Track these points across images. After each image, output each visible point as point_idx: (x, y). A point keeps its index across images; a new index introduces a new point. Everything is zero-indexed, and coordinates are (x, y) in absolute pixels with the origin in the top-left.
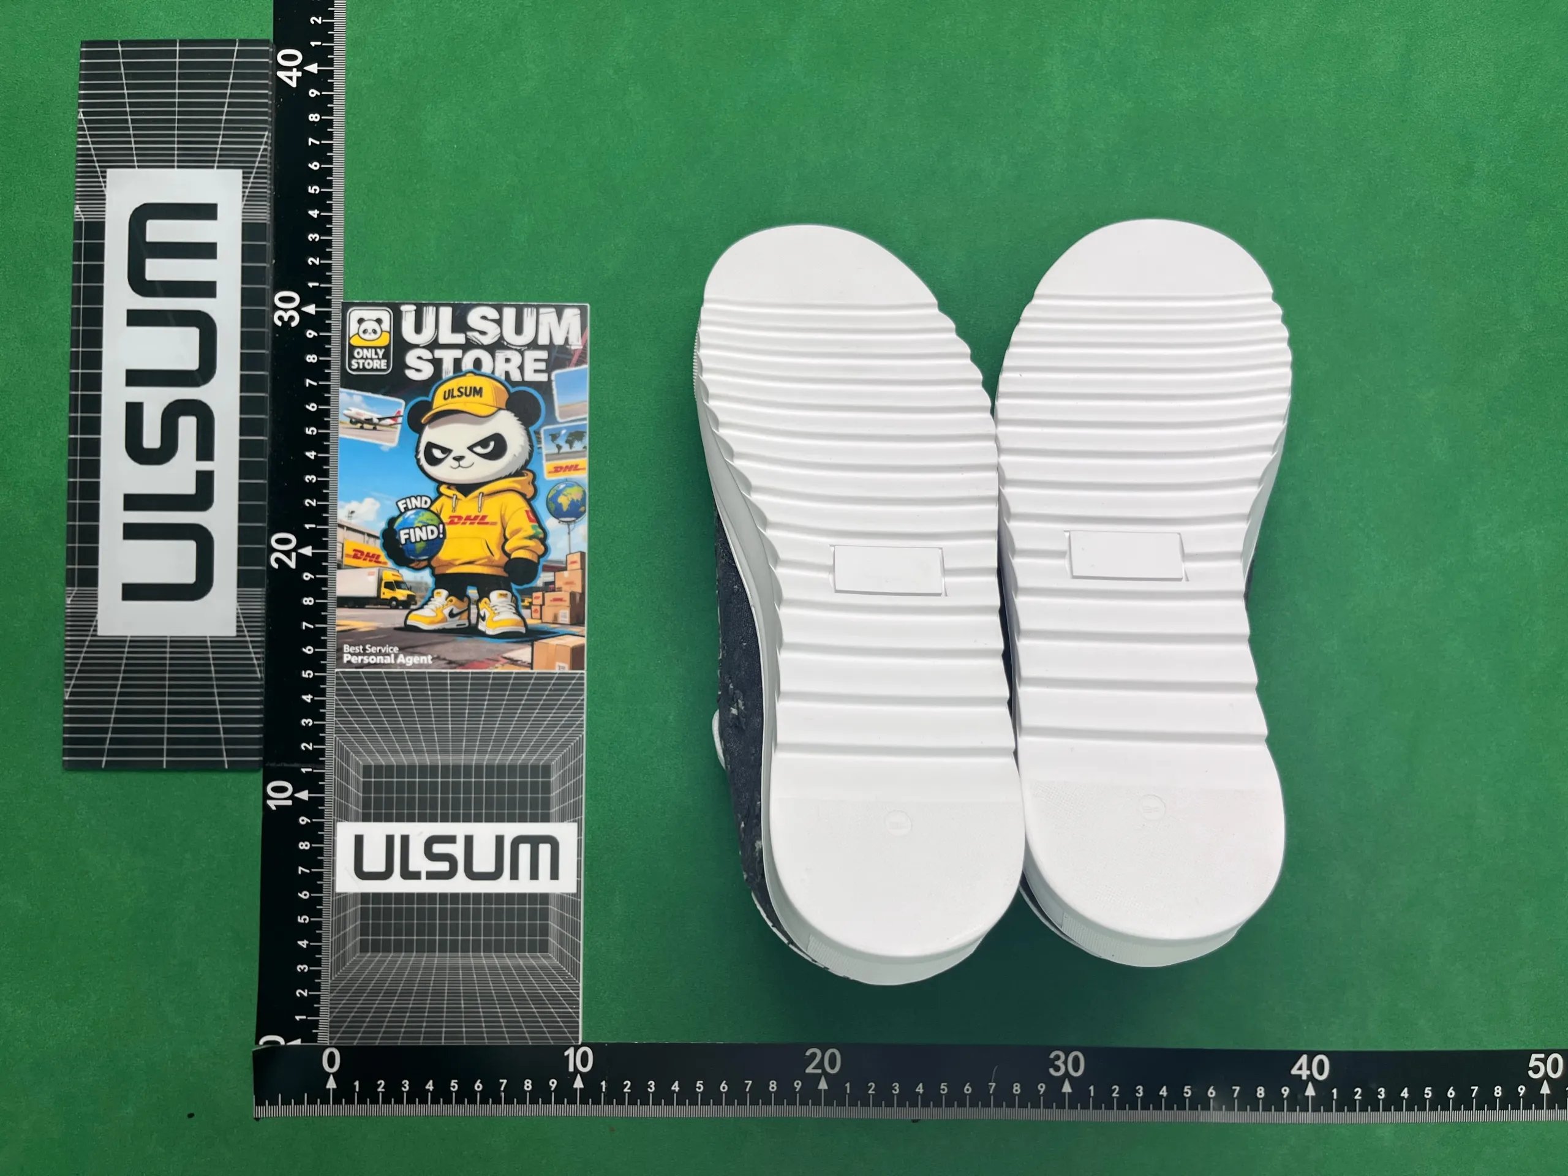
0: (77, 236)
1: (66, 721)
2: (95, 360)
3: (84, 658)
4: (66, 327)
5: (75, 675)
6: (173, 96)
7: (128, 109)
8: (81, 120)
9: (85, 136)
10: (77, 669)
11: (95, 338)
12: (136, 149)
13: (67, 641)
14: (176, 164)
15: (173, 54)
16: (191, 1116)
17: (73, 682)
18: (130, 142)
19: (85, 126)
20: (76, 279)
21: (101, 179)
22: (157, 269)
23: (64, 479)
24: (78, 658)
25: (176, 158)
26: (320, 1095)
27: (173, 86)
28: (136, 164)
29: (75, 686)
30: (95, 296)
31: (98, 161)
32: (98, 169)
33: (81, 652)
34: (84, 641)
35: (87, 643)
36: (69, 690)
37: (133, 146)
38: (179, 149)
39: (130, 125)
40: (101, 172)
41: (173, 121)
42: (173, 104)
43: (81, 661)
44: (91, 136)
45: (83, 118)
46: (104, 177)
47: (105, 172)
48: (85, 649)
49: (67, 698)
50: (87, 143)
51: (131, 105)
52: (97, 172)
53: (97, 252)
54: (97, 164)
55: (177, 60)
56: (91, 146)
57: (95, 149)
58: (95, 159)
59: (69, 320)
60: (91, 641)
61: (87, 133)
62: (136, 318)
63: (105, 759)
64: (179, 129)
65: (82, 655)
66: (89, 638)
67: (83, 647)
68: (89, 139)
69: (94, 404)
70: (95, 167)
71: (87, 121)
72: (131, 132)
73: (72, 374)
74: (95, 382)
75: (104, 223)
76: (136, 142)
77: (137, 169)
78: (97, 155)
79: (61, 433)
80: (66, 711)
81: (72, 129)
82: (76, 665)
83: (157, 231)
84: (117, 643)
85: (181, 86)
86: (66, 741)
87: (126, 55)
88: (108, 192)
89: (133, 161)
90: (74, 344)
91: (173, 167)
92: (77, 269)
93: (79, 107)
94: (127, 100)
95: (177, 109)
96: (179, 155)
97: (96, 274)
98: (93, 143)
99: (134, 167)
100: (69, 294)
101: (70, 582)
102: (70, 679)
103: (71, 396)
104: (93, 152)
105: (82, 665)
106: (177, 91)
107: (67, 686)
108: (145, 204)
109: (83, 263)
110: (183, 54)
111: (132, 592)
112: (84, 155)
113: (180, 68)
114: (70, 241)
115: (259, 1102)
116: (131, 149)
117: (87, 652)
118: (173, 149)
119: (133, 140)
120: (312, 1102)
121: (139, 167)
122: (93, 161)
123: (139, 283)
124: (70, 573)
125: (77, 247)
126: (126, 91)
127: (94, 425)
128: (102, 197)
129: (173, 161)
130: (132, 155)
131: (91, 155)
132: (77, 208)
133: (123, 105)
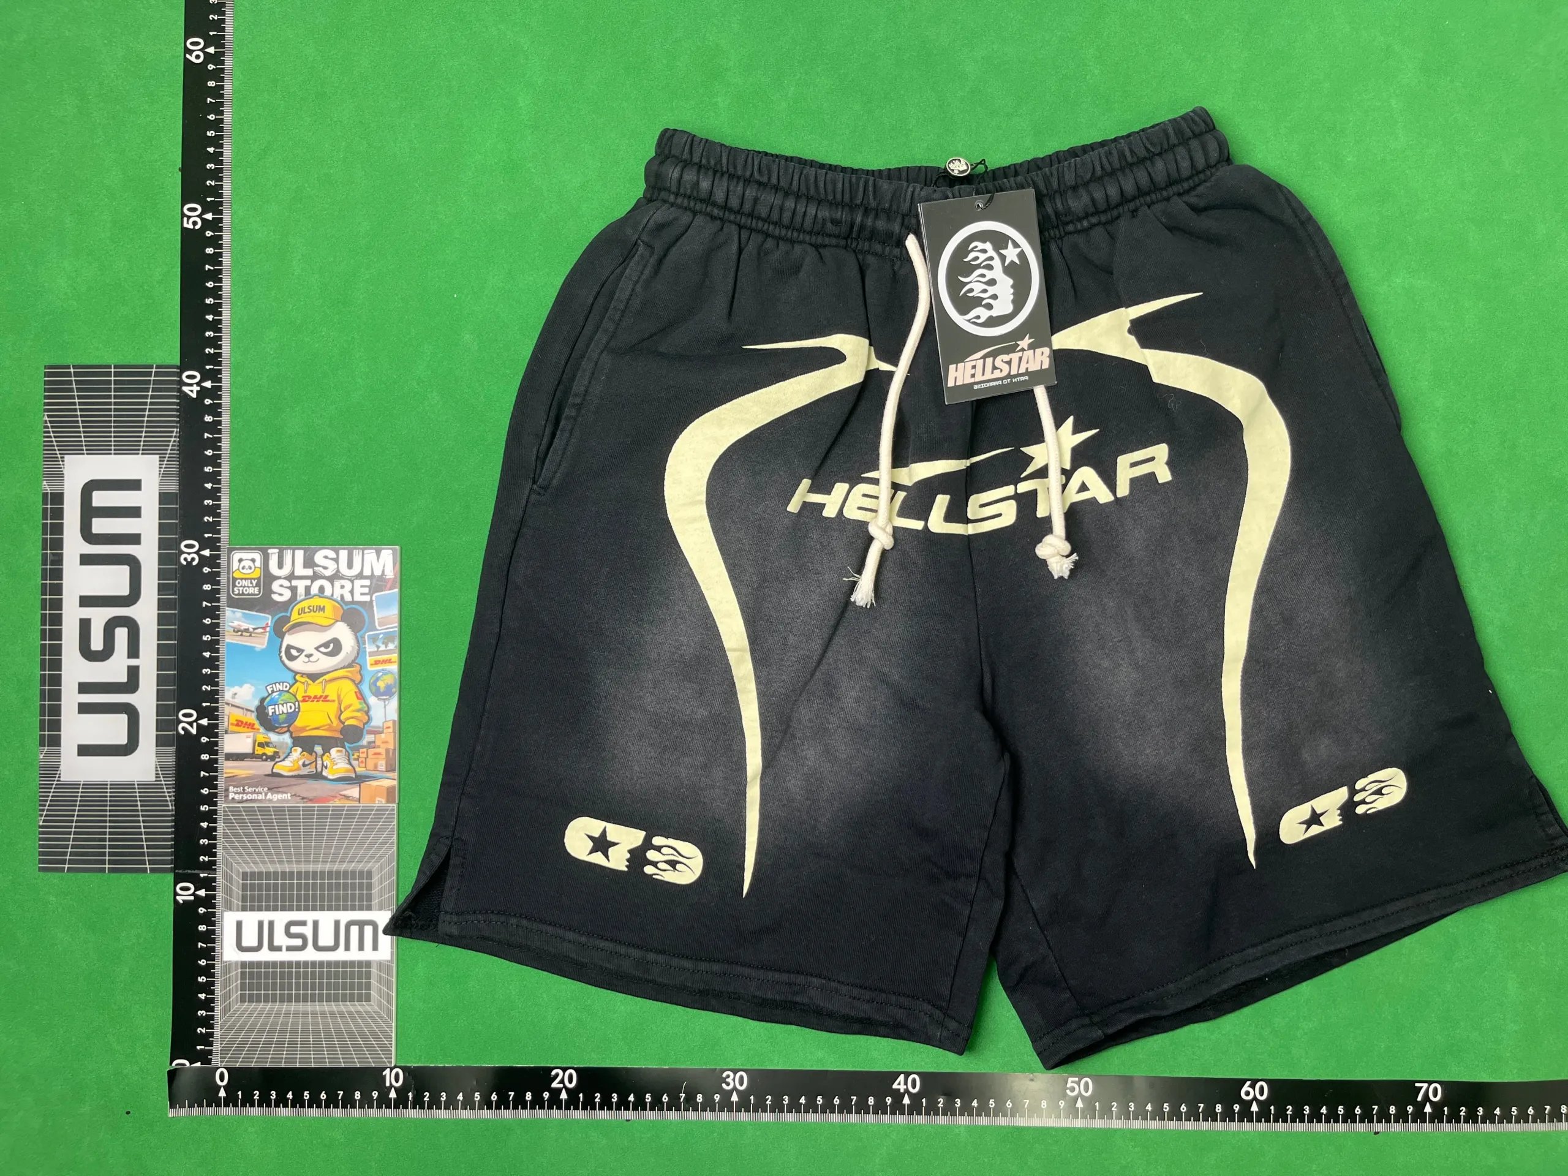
0: (45, 502)
1: (40, 839)
2: (58, 590)
3: (52, 796)
4: (39, 568)
5: (46, 808)
6: (110, 404)
7: (79, 413)
8: (46, 421)
9: (49, 432)
10: (48, 804)
11: (57, 574)
12: (85, 441)
13: (40, 784)
14: (113, 452)
15: (109, 374)
16: (128, 1113)
17: (45, 813)
18: (80, 437)
19: (49, 425)
20: (44, 533)
21: (61, 463)
22: (100, 526)
23: (38, 673)
24: (48, 796)
25: (113, 448)
26: (213, 1101)
27: (109, 397)
28: (85, 452)
29: (46, 816)
30: (58, 544)
31: (59, 450)
32: (59, 456)
33: (50, 792)
34: (52, 784)
35: (54, 786)
36: (43, 818)
37: (83, 439)
38: (115, 441)
39: (81, 425)
40: (61, 458)
41: (110, 422)
42: (110, 410)
43: (50, 798)
44: (54, 432)
45: (47, 419)
46: (63, 461)
47: (63, 457)
48: (52, 790)
49: (41, 824)
50: (50, 437)
51: (81, 410)
52: (57, 458)
53: (59, 514)
54: (58, 452)
55: (113, 378)
56: (53, 439)
57: (56, 441)
58: (56, 448)
59: (41, 562)
60: (56, 784)
61: (50, 430)
62: (87, 560)
63: (67, 866)
64: (115, 427)
65: (51, 794)
66: (55, 783)
67: (51, 788)
68: (52, 434)
69: (57, 620)
70: (56, 454)
71: (50, 422)
72: (81, 429)
73: (42, 599)
74: (58, 605)
75: (62, 494)
76: (85, 437)
77: (86, 456)
78: (57, 446)
79: (35, 640)
80: (41, 833)
81: (40, 427)
82: (47, 801)
83: (100, 499)
84: (75, 786)
85: (116, 397)
86: (41, 854)
87: (76, 374)
88: (65, 472)
89: (82, 450)
90: (44, 578)
91: (111, 454)
92: (45, 525)
93: (45, 412)
94: (78, 407)
95: (113, 413)
96: (115, 446)
97: (58, 529)
98: (55, 437)
99: (83, 454)
100: (40, 544)
101: (42, 744)
102: (43, 810)
103: (42, 614)
104: (55, 443)
105: (51, 801)
106: (113, 400)
107: (41, 815)
108: (92, 481)
109: (49, 521)
110: (117, 374)
111: (84, 750)
112: (48, 445)
113: (115, 384)
114: (40, 507)
115: (172, 1106)
116: (81, 441)
117: (53, 792)
118: (111, 441)
119: (82, 435)
120: (209, 1105)
121: (87, 454)
122: (55, 450)
123: (88, 536)
124: (42, 737)
125: (45, 510)
126: (77, 401)
127: (57, 635)
128: (62, 475)
129: (111, 450)
130: (82, 446)
131: (53, 446)
132: (45, 483)
133: (75, 410)
